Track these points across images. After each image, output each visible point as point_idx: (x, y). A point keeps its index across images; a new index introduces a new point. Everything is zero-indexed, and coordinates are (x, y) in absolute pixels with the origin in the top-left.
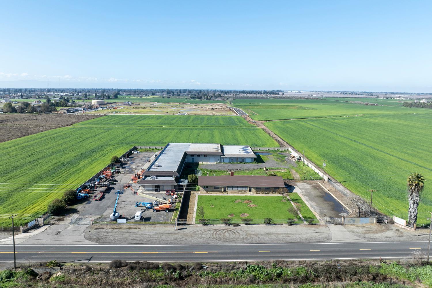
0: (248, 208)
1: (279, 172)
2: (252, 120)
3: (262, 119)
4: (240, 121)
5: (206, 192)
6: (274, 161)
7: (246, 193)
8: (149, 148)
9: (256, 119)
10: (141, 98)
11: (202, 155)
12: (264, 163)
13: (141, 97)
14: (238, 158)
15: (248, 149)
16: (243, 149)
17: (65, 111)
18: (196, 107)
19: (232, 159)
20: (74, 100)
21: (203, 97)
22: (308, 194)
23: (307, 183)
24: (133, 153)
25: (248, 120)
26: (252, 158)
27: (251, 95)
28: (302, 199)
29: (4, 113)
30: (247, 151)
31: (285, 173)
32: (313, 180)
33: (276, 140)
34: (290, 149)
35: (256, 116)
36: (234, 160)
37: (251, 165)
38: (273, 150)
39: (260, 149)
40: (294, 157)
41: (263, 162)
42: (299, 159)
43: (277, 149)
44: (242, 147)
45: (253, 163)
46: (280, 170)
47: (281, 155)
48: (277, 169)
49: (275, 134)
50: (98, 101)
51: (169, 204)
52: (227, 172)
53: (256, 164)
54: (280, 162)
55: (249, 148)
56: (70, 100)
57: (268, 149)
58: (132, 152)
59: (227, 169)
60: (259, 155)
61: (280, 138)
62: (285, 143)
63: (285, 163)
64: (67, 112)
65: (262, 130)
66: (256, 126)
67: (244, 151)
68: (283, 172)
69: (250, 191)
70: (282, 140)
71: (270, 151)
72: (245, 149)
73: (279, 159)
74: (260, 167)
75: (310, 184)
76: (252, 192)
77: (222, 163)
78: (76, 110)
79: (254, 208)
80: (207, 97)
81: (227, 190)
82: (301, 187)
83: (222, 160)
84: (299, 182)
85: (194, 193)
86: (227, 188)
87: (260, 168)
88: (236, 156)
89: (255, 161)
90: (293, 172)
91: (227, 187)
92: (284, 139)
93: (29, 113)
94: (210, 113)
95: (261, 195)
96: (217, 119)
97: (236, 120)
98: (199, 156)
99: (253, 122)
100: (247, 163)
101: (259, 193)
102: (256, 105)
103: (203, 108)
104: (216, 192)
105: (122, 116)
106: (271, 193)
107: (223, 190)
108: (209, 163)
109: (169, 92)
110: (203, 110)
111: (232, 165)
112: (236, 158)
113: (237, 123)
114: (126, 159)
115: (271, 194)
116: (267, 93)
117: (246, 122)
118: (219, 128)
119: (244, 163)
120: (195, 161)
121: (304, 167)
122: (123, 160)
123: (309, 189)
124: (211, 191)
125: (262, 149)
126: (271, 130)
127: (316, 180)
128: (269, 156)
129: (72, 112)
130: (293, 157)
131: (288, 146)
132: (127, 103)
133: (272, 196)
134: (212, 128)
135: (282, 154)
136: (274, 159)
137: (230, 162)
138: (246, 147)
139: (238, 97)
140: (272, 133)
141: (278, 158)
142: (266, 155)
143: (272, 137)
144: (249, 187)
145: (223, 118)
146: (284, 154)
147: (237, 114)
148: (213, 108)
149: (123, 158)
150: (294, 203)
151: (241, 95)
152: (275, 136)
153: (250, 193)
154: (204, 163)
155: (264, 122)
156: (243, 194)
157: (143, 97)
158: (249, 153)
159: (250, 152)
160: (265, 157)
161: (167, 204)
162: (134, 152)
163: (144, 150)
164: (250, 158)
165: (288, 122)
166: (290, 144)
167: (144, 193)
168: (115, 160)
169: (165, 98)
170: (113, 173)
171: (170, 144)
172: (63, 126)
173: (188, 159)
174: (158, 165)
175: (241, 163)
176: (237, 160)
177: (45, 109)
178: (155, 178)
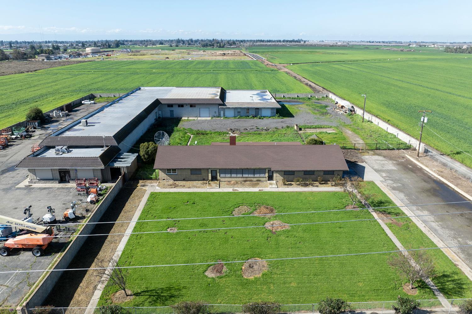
0: (266, 235)
1: (323, 132)
2: (271, 64)
3: (284, 62)
4: (256, 64)
5: (171, 182)
6: (309, 113)
7: (260, 183)
8: (113, 97)
9: (276, 62)
11: (186, 104)
12: (293, 117)
14: (248, 109)
15: (266, 95)
16: (258, 94)
17: (44, 58)
18: (205, 53)
19: (239, 110)
21: (215, 44)
22: (400, 185)
23: (384, 157)
24: (83, 104)
25: (266, 64)
26: (272, 109)
27: (269, 43)
28: (392, 201)
30: (264, 97)
31: (335, 136)
32: (393, 149)
33: (307, 84)
34: (331, 96)
35: (276, 60)
36: (242, 113)
37: (271, 120)
38: (304, 97)
39: (284, 96)
40: (342, 107)
41: (291, 115)
42: (351, 111)
43: (311, 96)
44: (256, 92)
45: (274, 117)
46: (324, 130)
47: (319, 105)
48: (319, 128)
49: (303, 77)
51: (43, 232)
52: (228, 133)
53: (280, 120)
54: (320, 115)
55: (268, 93)
57: (298, 96)
58: (83, 102)
59: (229, 129)
60: (284, 104)
61: (311, 82)
62: (321, 88)
63: (328, 116)
64: (47, 59)
65: (284, 73)
66: (277, 69)
67: (260, 98)
68: (330, 133)
69: (270, 178)
70: (315, 85)
71: (300, 99)
72: (261, 95)
73: (318, 111)
74: (289, 125)
75: (390, 158)
76: (274, 182)
77: (222, 118)
78: (59, 57)
79: (282, 238)
80: (220, 44)
81: (218, 178)
82: (376, 167)
83: (222, 113)
84: (367, 154)
85: (144, 186)
86: (218, 174)
87: (288, 127)
88: (246, 106)
89: (278, 115)
90: (349, 132)
91: (218, 171)
92: (317, 83)
94: (221, 58)
95: (295, 188)
96: (227, 63)
97: (251, 64)
98: (181, 106)
99: (272, 65)
100: (264, 117)
101: (291, 185)
102: (275, 52)
103: (212, 53)
104: (195, 183)
105: (111, 62)
106: (317, 183)
107: (210, 178)
108: (199, 119)
109: (178, 41)
110: (212, 56)
111: (237, 121)
112: (244, 108)
113: (252, 67)
114: (61, 114)
115: (317, 186)
116: (287, 41)
117: (263, 65)
118: (227, 72)
119: (260, 118)
120: (175, 116)
121: (364, 124)
122: (54, 115)
123: (395, 170)
124: (184, 180)
125: (288, 96)
126: (297, 73)
127: (398, 149)
128: (300, 106)
129: (53, 59)
130: (340, 107)
131: (325, 91)
132: (125, 50)
133: (320, 192)
134: (217, 72)
135: (320, 103)
136: (309, 111)
137: (235, 117)
138: (262, 92)
139: (254, 45)
140: (298, 77)
141: (315, 109)
142: (296, 105)
143: (300, 81)
144: (267, 171)
145: (234, 62)
146: (324, 103)
147: (252, 59)
148: (224, 54)
149: (54, 112)
150: (380, 214)
151: (258, 44)
152: (303, 80)
153: (271, 184)
154: (191, 118)
155: (287, 66)
156: (254, 185)
157: (148, 46)
158: (268, 101)
159: (269, 99)
160: (293, 107)
161: (36, 233)
162: (86, 103)
163: (106, 99)
164: (270, 109)
165: (317, 65)
166: (329, 89)
167: (34, 185)
168: (33, 115)
169: (173, 47)
170: (16, 138)
171: (142, 88)
172: (22, 73)
173: (160, 112)
174: (87, 124)
175: (254, 117)
176: (247, 112)
177: (17, 56)
178: (64, 152)
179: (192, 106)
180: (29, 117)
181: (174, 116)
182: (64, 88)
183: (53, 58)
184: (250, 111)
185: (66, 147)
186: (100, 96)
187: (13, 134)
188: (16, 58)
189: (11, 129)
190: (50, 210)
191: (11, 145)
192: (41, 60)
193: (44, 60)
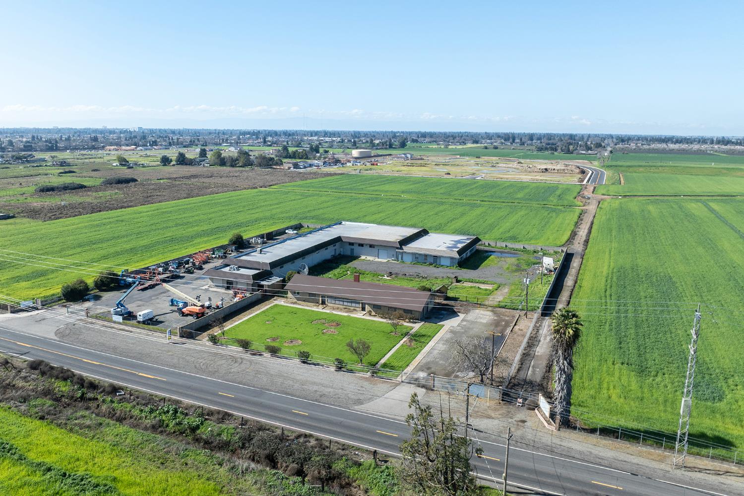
2: (587, 194)
5: (295, 301)
6: (501, 268)
7: (353, 311)
10: (447, 148)
11: (367, 244)
12: (476, 269)
13: (446, 146)
14: (426, 256)
16: (457, 241)
17: (291, 165)
18: (518, 166)
19: (417, 256)
20: (327, 149)
23: (496, 313)
24: (285, 233)
25: (582, 193)
26: (451, 258)
28: (433, 337)
29: (210, 165)
30: (458, 245)
31: (482, 292)
33: (575, 232)
36: (421, 259)
37: (447, 270)
42: (550, 271)
44: (460, 238)
45: (452, 268)
46: (480, 286)
47: (534, 261)
50: (361, 152)
55: (471, 240)
56: (320, 149)
57: (524, 248)
58: (287, 231)
59: (388, 272)
62: (584, 239)
63: (517, 274)
64: (294, 168)
65: (578, 213)
66: (582, 204)
67: (451, 245)
68: (481, 289)
69: (363, 309)
70: (585, 234)
72: (459, 242)
73: (518, 266)
75: (497, 316)
76: (365, 312)
77: (398, 262)
78: (310, 164)
79: (325, 336)
81: (326, 302)
83: (400, 256)
85: (275, 300)
86: (326, 299)
87: (448, 278)
88: (422, 252)
89: (457, 265)
93: (241, 166)
98: (361, 245)
99: (583, 197)
100: (442, 266)
101: (375, 316)
103: (529, 167)
104: (309, 304)
105: (364, 176)
107: (321, 302)
108: (377, 260)
114: (259, 241)
117: (572, 196)
118: (496, 205)
119: (435, 267)
122: (253, 242)
123: (482, 323)
124: (304, 301)
125: (511, 246)
126: (595, 214)
129: (302, 167)
131: (579, 245)
132: (403, 155)
137: (412, 262)
138: (468, 239)
143: (577, 227)
144: (361, 302)
148: (546, 169)
149: (255, 238)
150: (409, 340)
152: (584, 225)
153: (360, 313)
154: (369, 258)
156: (348, 312)
157: (450, 147)
158: (454, 249)
160: (496, 260)
161: (197, 306)
162: (289, 232)
167: (211, 289)
168: (234, 239)
169: (488, 149)
170: (215, 257)
171: (343, 223)
172: (254, 188)
173: (342, 249)
174: (261, 252)
175: (431, 264)
176: (425, 259)
177: (261, 162)
178: (234, 270)
179: (371, 246)
180: (230, 241)
181: (354, 255)
182: (282, 213)
183: (301, 165)
184: (428, 258)
185: (237, 266)
186: (308, 226)
187: (214, 254)
188: (260, 165)
189: (213, 250)
190: (210, 299)
191: (209, 262)
192: (287, 168)
193: (290, 168)
